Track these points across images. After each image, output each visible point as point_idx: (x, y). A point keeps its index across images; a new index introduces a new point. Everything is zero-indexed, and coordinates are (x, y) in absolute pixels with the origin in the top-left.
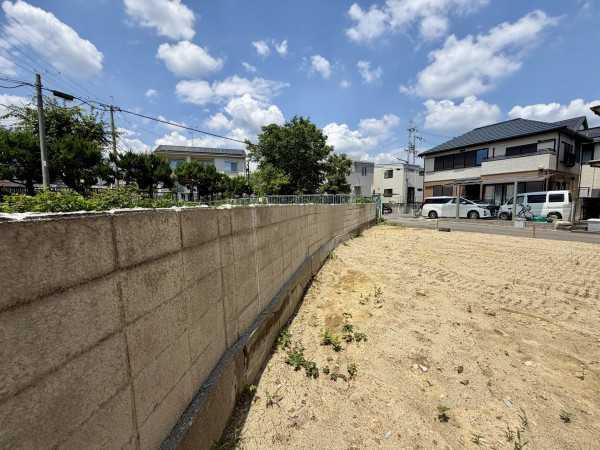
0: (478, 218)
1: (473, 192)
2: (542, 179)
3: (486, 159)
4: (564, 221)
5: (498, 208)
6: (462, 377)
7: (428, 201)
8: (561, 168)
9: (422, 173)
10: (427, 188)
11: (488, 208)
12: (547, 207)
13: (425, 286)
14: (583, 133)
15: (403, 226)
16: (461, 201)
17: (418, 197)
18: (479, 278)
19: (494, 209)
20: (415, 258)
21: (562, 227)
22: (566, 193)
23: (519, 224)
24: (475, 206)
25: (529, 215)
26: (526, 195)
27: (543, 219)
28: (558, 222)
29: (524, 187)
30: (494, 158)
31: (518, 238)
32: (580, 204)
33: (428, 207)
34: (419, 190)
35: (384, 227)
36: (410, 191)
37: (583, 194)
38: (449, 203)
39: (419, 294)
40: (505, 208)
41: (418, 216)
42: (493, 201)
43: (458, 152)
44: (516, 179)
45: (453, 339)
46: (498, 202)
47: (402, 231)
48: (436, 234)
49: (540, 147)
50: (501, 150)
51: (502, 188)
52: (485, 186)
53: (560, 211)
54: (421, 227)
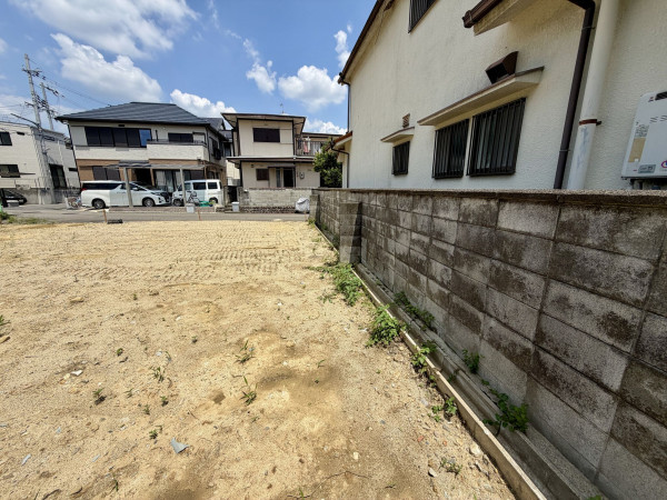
0: (154, 205)
1: (143, 176)
2: (200, 168)
3: (151, 141)
4: (219, 205)
5: (171, 194)
6: (122, 357)
7: (87, 187)
8: (213, 161)
9: (69, 145)
10: (83, 168)
11: (161, 194)
12: (208, 194)
13: (84, 291)
14: (222, 133)
15: (52, 223)
16: (132, 187)
17: (72, 179)
18: (149, 265)
19: (168, 195)
20: (69, 263)
21: (219, 210)
22: (217, 181)
23: (190, 209)
24: (148, 193)
25: (197, 201)
26: (192, 182)
27: (207, 204)
28: (216, 206)
29: (189, 174)
30: (158, 142)
31: (187, 223)
32: (227, 191)
33: (89, 195)
34: (71, 169)
35: (10, 227)
36: (56, 171)
37: (230, 183)
38: (118, 189)
39: (73, 302)
40: (177, 194)
41: (76, 207)
42: (165, 188)
43: (116, 126)
44: (181, 167)
45: (115, 330)
46: (170, 188)
47: (48, 231)
48: (103, 227)
49: (195, 138)
50: (163, 134)
51: (171, 174)
52: (155, 171)
53: (216, 196)
54: (82, 221)
